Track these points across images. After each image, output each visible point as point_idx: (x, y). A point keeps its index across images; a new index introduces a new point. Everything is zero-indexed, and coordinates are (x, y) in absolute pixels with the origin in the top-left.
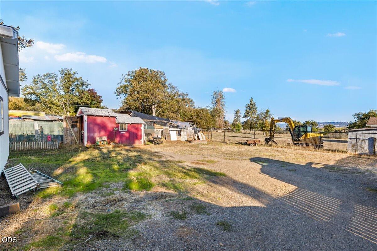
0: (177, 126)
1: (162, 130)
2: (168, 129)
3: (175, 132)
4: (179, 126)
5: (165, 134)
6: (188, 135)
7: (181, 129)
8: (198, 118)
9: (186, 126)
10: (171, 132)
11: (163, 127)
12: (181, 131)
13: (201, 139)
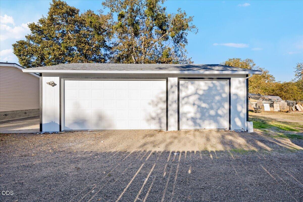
0: (269, 100)
1: (257, 103)
2: (261, 102)
3: (268, 104)
4: (271, 100)
5: (259, 106)
6: (280, 107)
7: (273, 102)
8: (282, 92)
9: (278, 99)
10: (264, 104)
11: (257, 101)
12: (273, 103)
13: (300, 110)
